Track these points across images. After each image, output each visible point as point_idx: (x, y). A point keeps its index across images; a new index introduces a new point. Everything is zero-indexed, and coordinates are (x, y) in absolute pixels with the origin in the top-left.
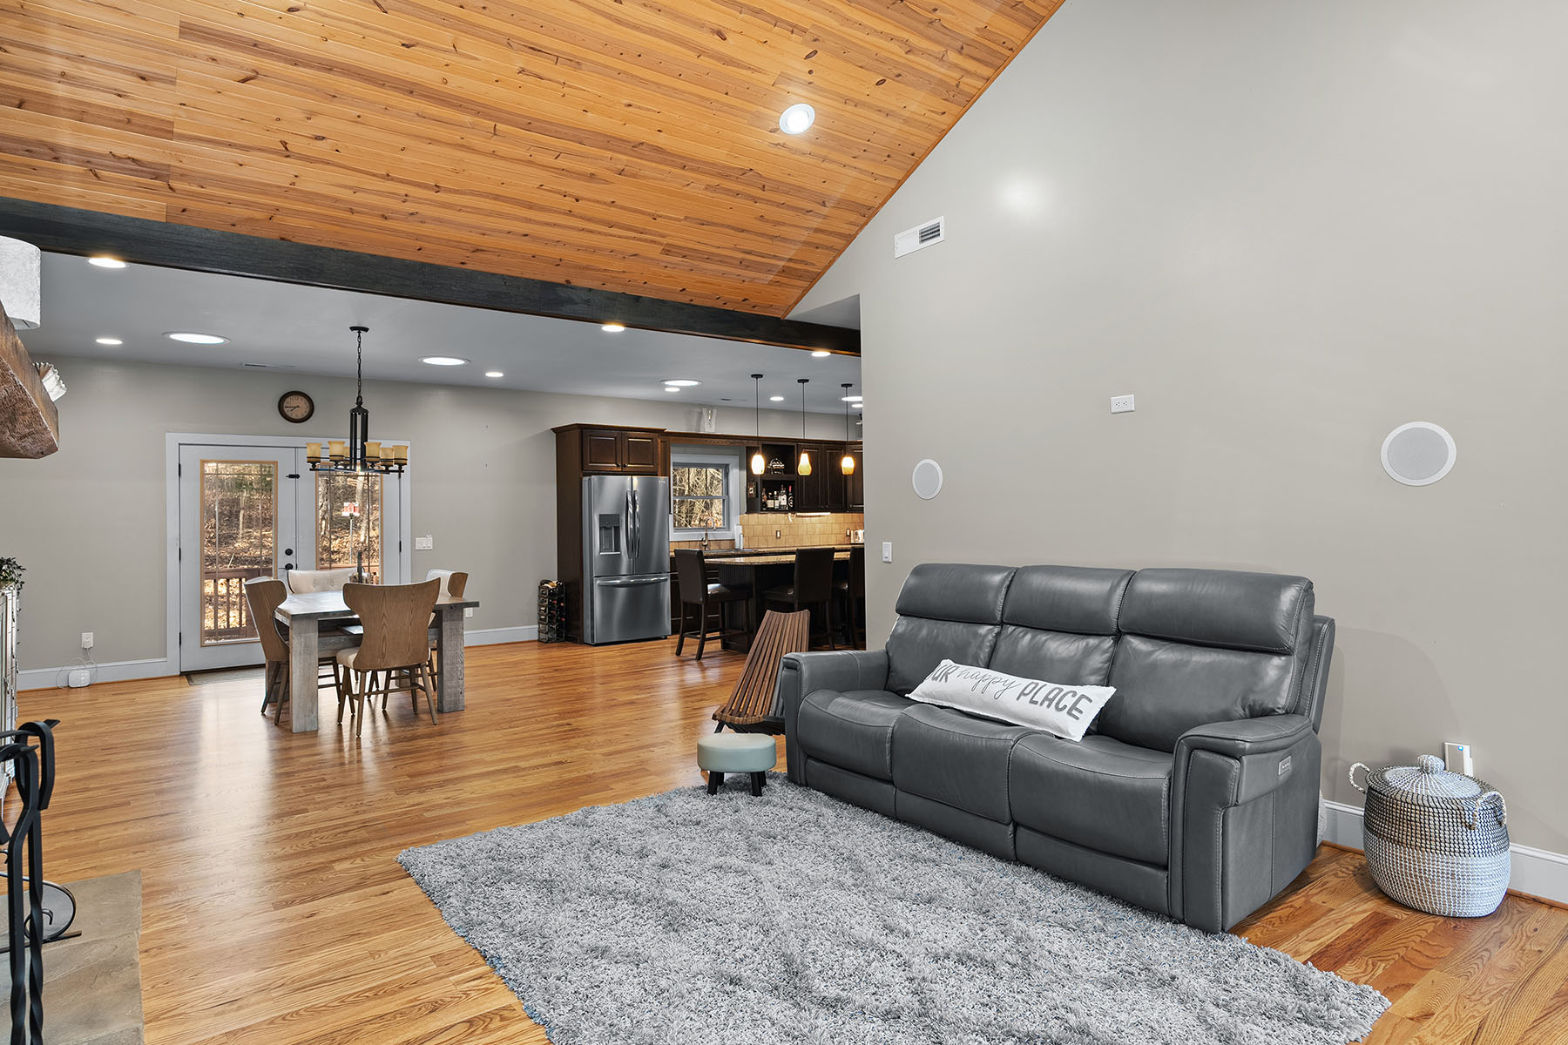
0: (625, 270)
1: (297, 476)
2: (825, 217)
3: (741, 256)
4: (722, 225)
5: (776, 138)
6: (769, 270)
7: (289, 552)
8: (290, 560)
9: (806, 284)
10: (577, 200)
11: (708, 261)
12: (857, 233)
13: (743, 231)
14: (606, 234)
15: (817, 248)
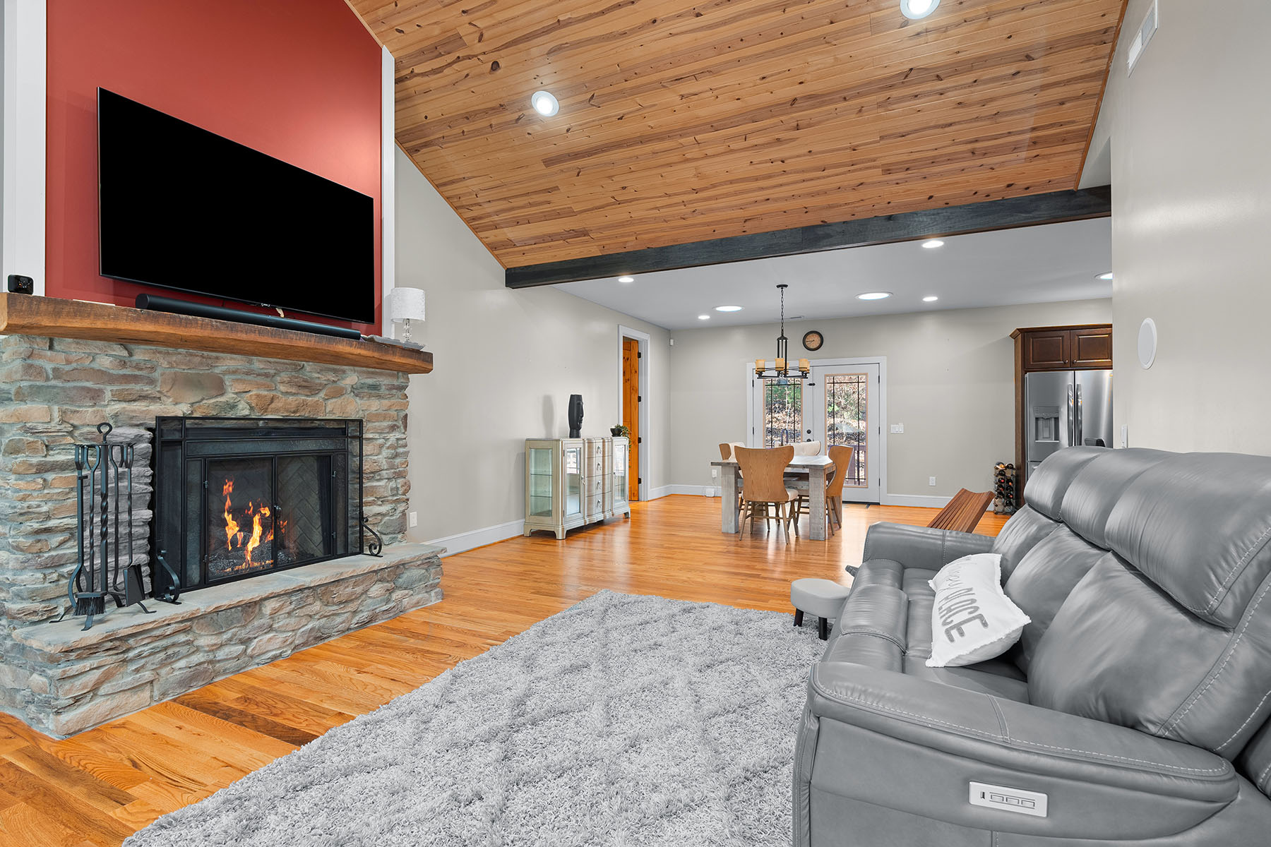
0: (862, 198)
1: (814, 384)
2: (1045, 70)
3: (970, 146)
4: (924, 129)
5: (910, 29)
6: (1015, 148)
7: (809, 432)
8: (809, 436)
9: (1082, 145)
10: (783, 162)
11: (934, 164)
12: (1108, 66)
13: (951, 125)
14: (824, 177)
15: (1062, 103)
